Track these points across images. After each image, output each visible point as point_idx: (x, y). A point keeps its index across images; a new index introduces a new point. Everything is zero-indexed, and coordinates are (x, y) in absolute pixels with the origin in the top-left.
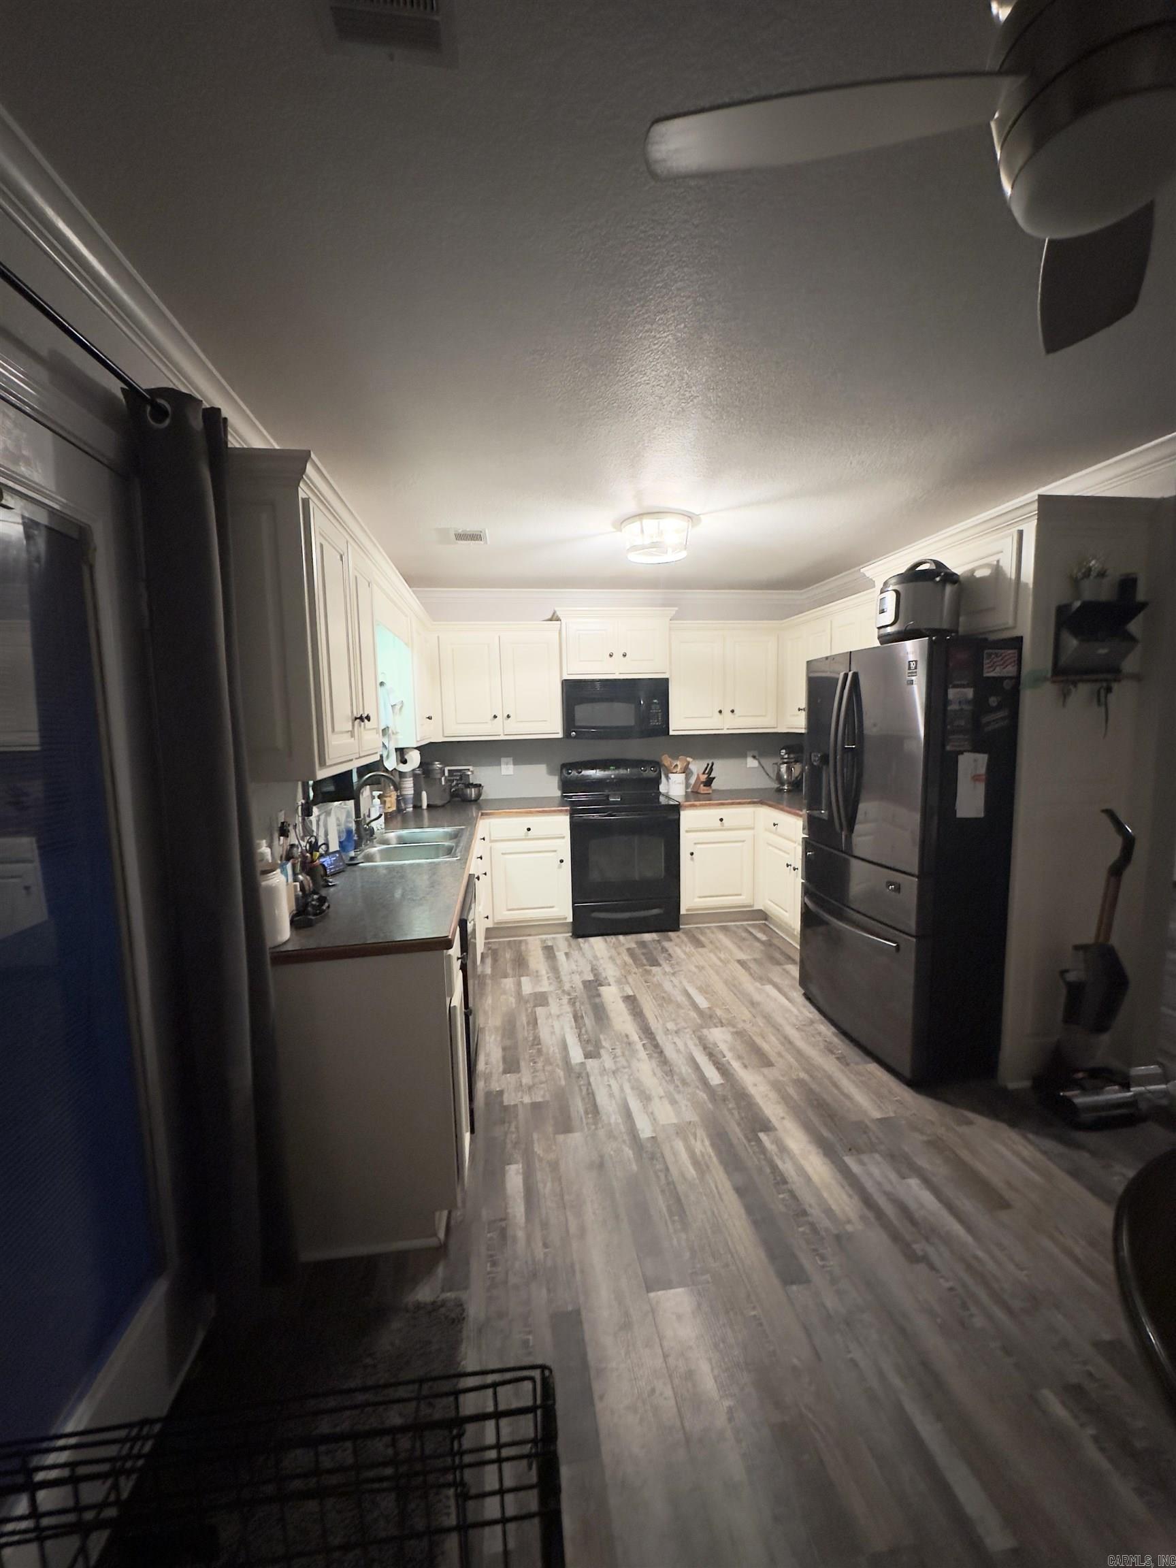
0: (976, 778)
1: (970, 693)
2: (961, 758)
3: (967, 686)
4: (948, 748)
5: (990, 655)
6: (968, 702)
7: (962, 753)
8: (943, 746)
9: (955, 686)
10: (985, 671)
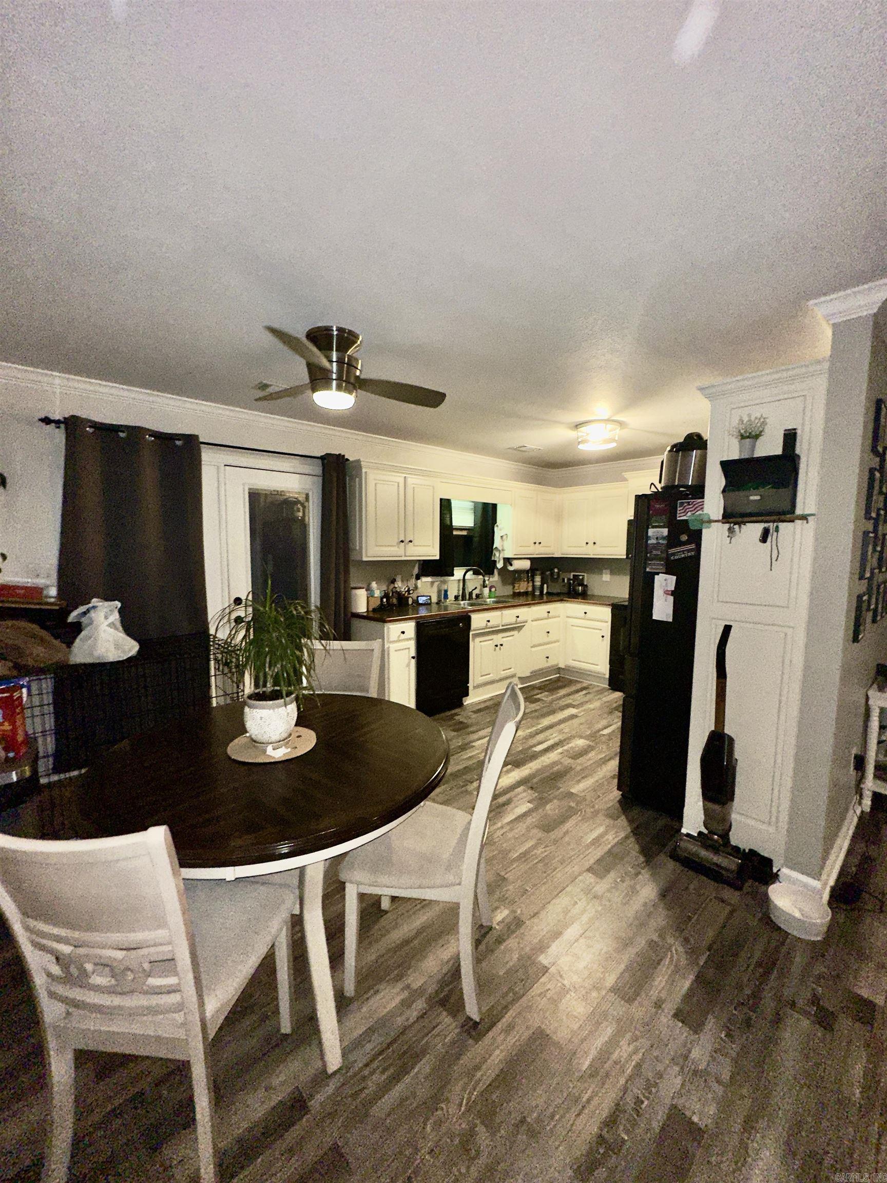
0: (666, 592)
1: (665, 532)
2: (656, 577)
3: (663, 527)
4: (648, 570)
5: (682, 504)
6: (663, 538)
7: (658, 574)
8: (645, 569)
9: (654, 527)
10: (678, 515)
